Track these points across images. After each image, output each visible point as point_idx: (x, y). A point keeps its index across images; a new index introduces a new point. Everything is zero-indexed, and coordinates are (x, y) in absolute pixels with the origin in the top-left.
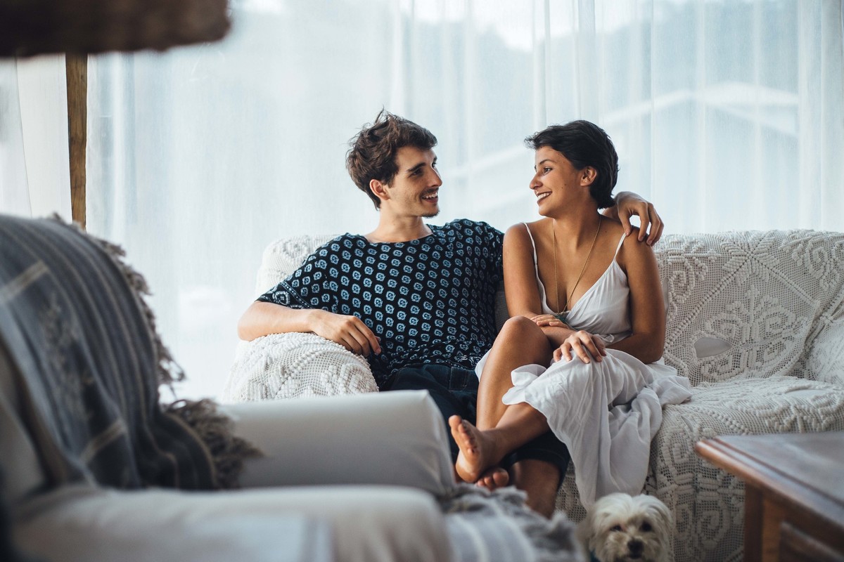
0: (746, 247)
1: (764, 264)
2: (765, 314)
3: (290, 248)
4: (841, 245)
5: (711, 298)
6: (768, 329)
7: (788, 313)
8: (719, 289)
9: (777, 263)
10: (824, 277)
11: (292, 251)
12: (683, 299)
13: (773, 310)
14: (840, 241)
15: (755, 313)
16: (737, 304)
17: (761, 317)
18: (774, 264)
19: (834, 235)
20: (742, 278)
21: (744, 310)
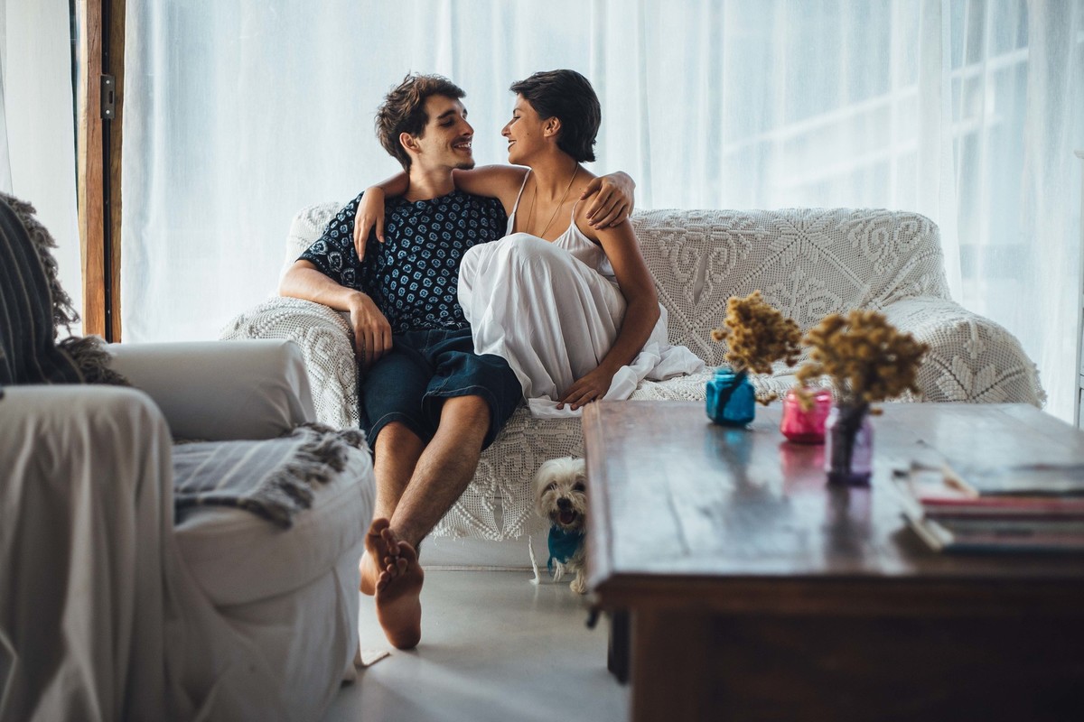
0: (800, 225)
1: (815, 244)
2: (808, 298)
3: (315, 216)
4: (908, 226)
5: (750, 279)
6: (810, 313)
7: (834, 297)
8: (761, 269)
9: (830, 244)
10: (880, 260)
11: (316, 218)
12: (720, 279)
13: (818, 294)
14: (907, 222)
15: (798, 296)
16: (779, 285)
17: (804, 301)
18: (826, 245)
19: (903, 215)
20: (788, 258)
21: (786, 293)
